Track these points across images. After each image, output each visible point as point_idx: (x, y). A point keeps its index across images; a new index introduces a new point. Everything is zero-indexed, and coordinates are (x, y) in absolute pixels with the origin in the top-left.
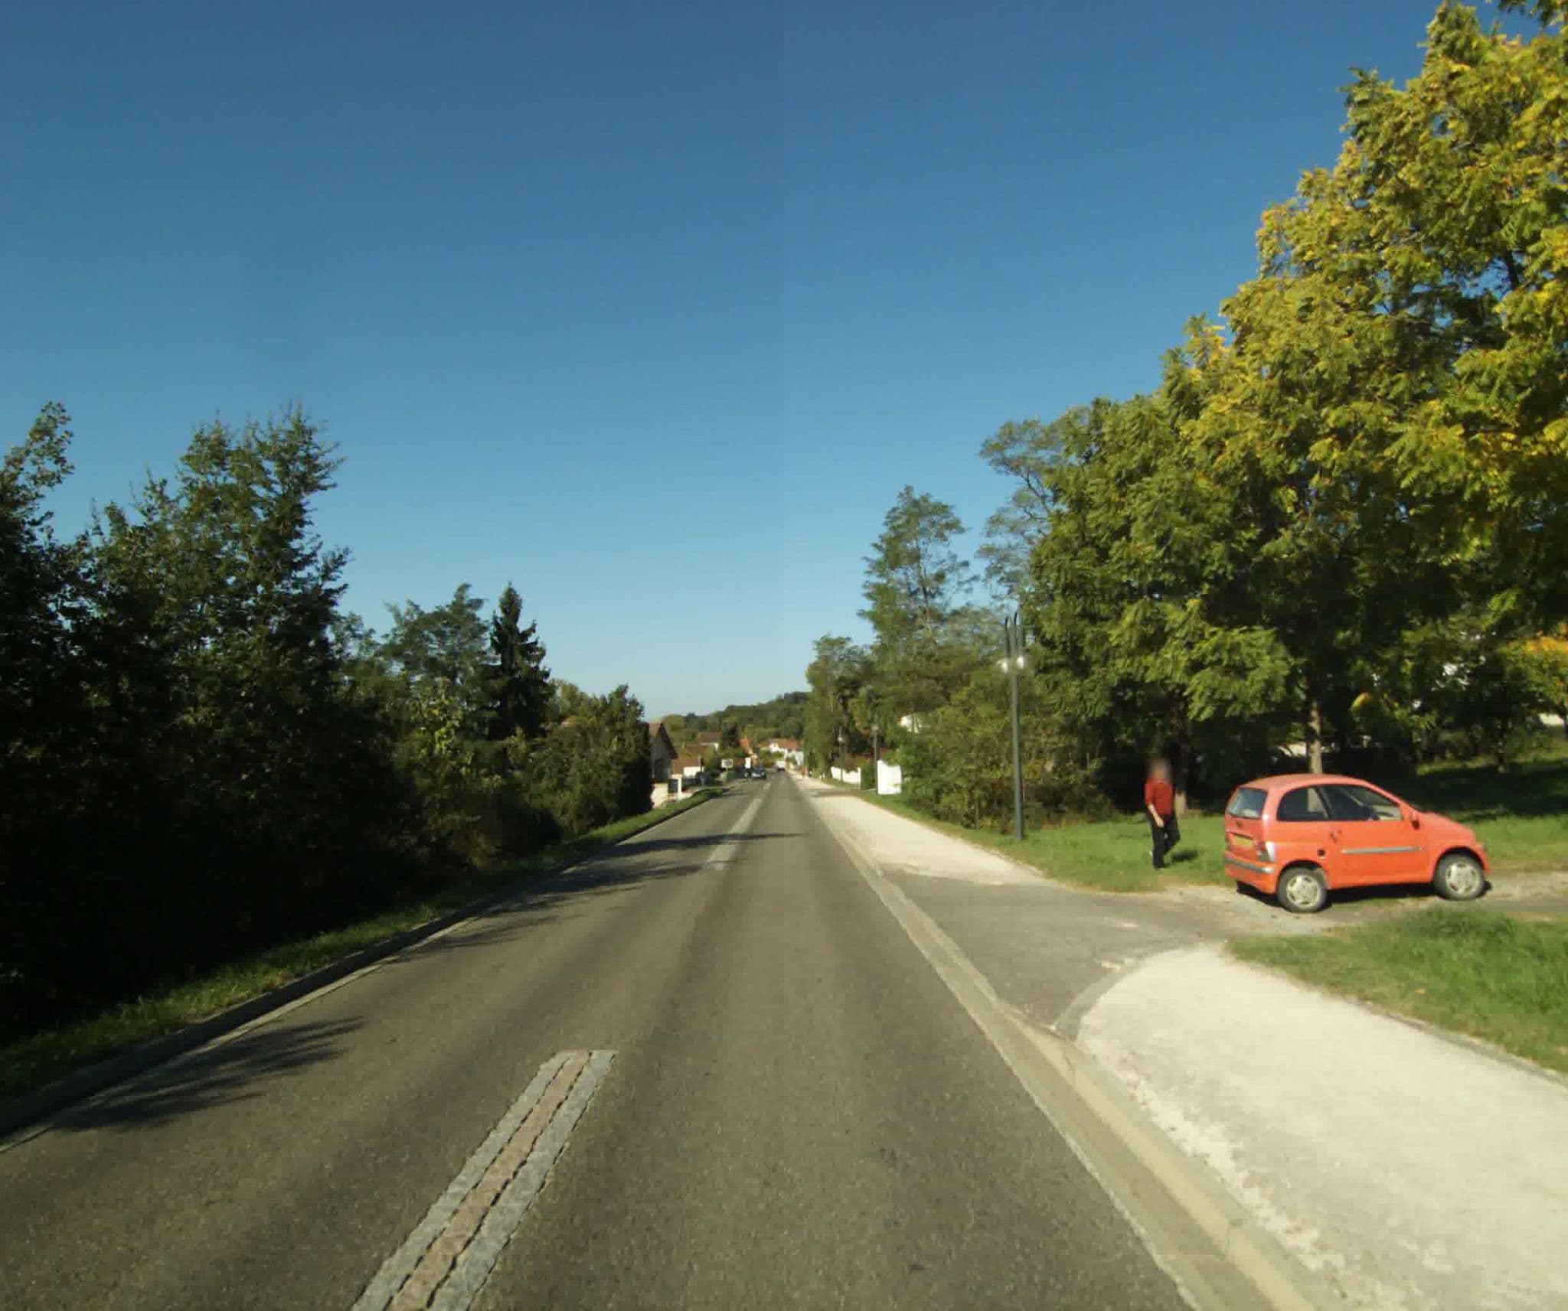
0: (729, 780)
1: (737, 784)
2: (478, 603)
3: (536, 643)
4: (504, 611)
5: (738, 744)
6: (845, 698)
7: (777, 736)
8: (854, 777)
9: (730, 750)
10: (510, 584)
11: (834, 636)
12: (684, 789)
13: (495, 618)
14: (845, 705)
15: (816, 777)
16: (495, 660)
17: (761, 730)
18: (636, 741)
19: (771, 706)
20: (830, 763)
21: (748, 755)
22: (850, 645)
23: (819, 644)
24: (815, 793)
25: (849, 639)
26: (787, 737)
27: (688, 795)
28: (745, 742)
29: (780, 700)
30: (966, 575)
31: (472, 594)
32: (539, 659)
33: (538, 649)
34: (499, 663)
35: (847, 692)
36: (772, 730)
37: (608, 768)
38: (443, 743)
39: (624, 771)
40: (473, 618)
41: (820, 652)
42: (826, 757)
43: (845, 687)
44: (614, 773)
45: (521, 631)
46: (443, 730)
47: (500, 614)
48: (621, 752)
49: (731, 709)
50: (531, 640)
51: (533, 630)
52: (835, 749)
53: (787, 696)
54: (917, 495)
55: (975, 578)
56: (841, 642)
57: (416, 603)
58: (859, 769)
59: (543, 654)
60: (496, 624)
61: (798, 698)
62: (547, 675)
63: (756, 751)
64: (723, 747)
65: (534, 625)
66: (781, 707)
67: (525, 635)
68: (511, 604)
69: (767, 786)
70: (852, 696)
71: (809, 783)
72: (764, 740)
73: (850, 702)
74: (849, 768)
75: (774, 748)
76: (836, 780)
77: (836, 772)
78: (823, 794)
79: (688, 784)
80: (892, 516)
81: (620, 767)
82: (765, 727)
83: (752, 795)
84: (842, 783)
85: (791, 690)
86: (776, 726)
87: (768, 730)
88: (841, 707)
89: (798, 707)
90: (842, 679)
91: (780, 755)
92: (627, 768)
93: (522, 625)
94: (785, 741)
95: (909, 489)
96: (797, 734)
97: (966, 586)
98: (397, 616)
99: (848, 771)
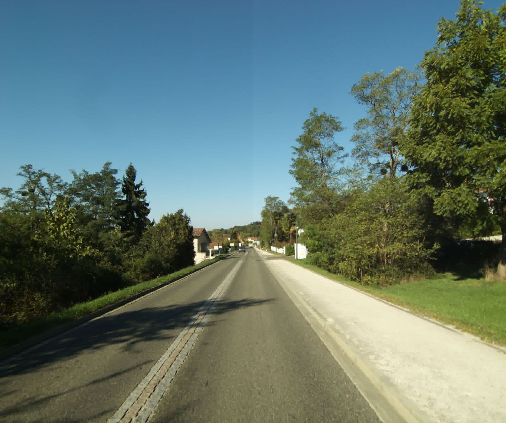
0: (232, 251)
1: (235, 252)
2: (116, 171)
3: (143, 190)
4: (128, 175)
5: (237, 238)
6: (276, 220)
7: (251, 236)
8: (283, 251)
9: (234, 240)
10: (131, 163)
11: (273, 196)
12: (212, 255)
13: (124, 178)
14: (276, 222)
15: (265, 250)
16: (122, 197)
17: (245, 234)
18: (185, 233)
19: (249, 226)
20: (270, 245)
21: (240, 242)
22: (278, 200)
23: (267, 199)
24: (266, 258)
25: (278, 197)
26: (254, 236)
27: (213, 257)
28: (239, 237)
29: (251, 224)
30: (342, 153)
31: (112, 167)
32: (143, 197)
33: (144, 193)
34: (125, 198)
35: (277, 218)
36: (249, 234)
37: (169, 246)
38: (65, 232)
39: (177, 248)
40: (113, 178)
41: (267, 202)
42: (269, 242)
43: (277, 216)
44: (172, 248)
45: (135, 185)
46: (65, 224)
47: (126, 176)
48: (176, 238)
49: (236, 227)
50: (141, 188)
51: (141, 184)
52: (273, 239)
53: (254, 223)
54: (319, 113)
55: (347, 155)
56: (275, 199)
57: (86, 171)
58: (284, 247)
59: (145, 195)
60: (124, 181)
61: (257, 223)
62: (148, 205)
63: (243, 241)
64: (231, 239)
65: (142, 182)
66: (252, 226)
67: (138, 186)
68: (131, 173)
69: (246, 254)
70: (279, 219)
71: (263, 253)
72: (246, 237)
73: (279, 221)
74: (280, 247)
75: (249, 240)
76: (273, 251)
77: (273, 248)
78: (270, 258)
79: (214, 253)
80: (307, 124)
81: (175, 246)
82: (247, 233)
83: (238, 258)
84: (276, 253)
85: (255, 221)
86: (250, 232)
87: (248, 234)
88: (275, 223)
89: (257, 226)
90: (275, 212)
91: (251, 242)
92: (179, 246)
93: (136, 183)
94: (253, 237)
95: (315, 110)
96: (258, 235)
97: (341, 160)
98: (75, 175)
99: (279, 248)
